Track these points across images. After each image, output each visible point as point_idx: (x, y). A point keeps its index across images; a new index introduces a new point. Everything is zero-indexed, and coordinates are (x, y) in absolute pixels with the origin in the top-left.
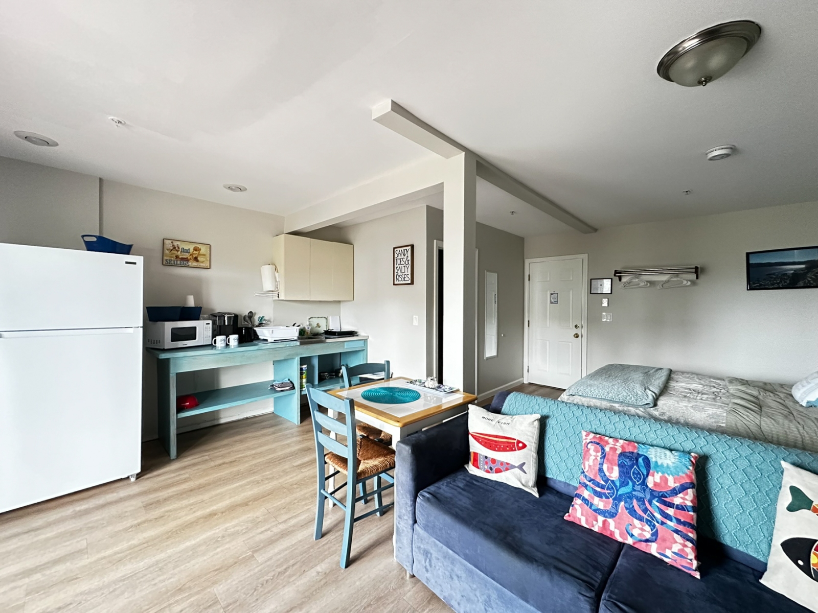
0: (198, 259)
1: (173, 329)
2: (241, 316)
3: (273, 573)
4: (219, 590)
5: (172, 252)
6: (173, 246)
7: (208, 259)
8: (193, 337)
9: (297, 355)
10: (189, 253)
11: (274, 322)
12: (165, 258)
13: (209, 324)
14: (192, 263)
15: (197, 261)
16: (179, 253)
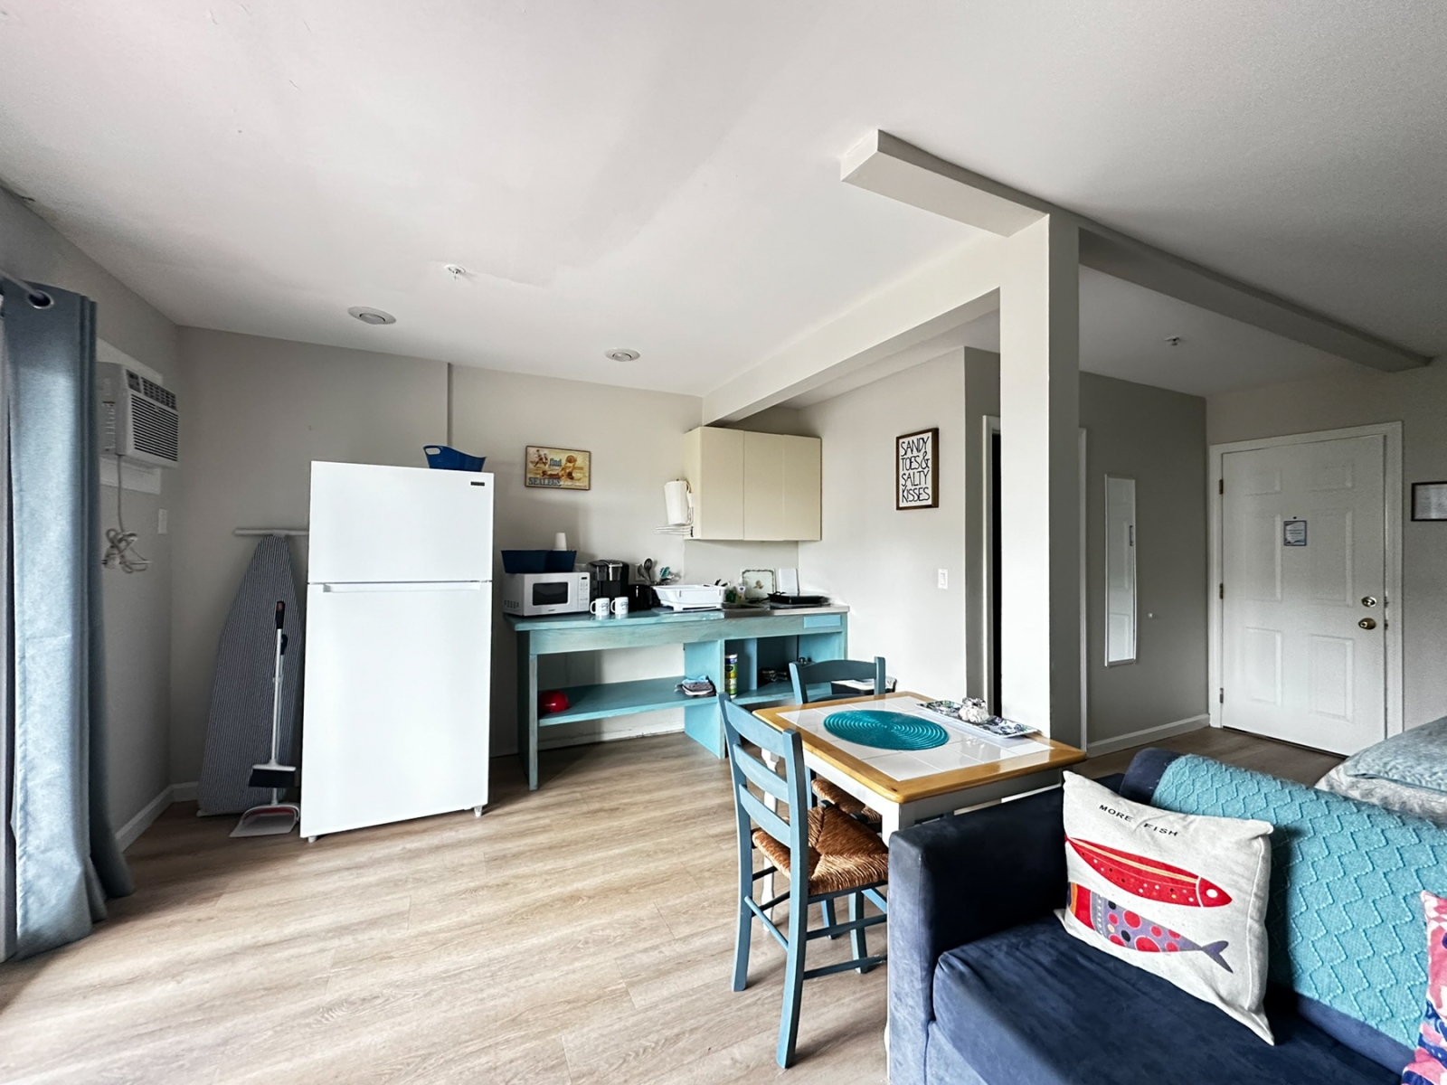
0: (574, 475)
1: (536, 587)
2: (634, 566)
3: (654, 1037)
4: (569, 1040)
5: (538, 465)
6: (539, 456)
7: (587, 475)
8: (563, 598)
9: (720, 636)
10: (560, 466)
11: (685, 576)
12: (529, 476)
13: (585, 578)
14: (565, 482)
15: (572, 478)
16: (547, 466)
